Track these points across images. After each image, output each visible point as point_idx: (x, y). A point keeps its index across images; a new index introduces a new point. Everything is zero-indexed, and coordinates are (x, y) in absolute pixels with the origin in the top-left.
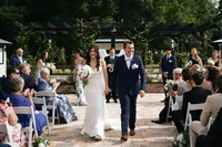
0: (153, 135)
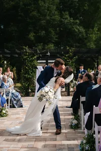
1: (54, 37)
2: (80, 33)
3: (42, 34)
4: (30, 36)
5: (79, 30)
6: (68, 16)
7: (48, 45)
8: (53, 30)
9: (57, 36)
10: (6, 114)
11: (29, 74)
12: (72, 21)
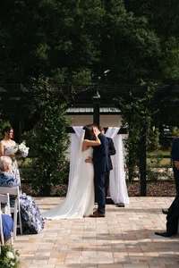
0: (157, 250)
1: (93, 54)
2: (150, 45)
3: (66, 47)
4: (38, 51)
5: (147, 39)
6: (123, 9)
7: (78, 72)
8: (91, 39)
9: (99, 52)
10: (14, 260)
11: (50, 144)
12: (131, 18)
